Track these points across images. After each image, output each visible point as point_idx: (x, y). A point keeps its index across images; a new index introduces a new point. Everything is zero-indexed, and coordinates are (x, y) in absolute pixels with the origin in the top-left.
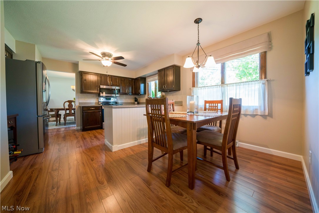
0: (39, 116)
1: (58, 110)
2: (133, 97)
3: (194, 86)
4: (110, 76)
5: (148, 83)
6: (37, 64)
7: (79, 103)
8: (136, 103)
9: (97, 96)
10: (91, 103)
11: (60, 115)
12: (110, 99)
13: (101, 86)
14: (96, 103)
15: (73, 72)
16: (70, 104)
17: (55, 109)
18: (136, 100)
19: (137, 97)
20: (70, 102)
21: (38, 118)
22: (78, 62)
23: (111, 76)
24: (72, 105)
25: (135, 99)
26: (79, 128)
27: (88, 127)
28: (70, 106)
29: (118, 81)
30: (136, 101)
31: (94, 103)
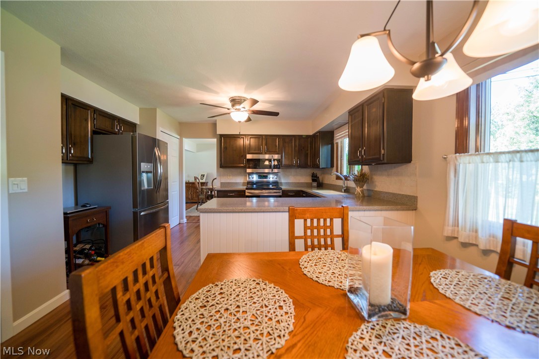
2: (309, 171)
3: (461, 146)
4: (264, 137)
5: (337, 143)
7: (221, 183)
8: (315, 184)
10: (236, 183)
12: (266, 177)
13: (247, 155)
14: (245, 183)
15: (214, 137)
18: (315, 178)
19: (316, 171)
22: (216, 120)
23: (266, 136)
25: (312, 176)
29: (279, 144)
30: (314, 180)
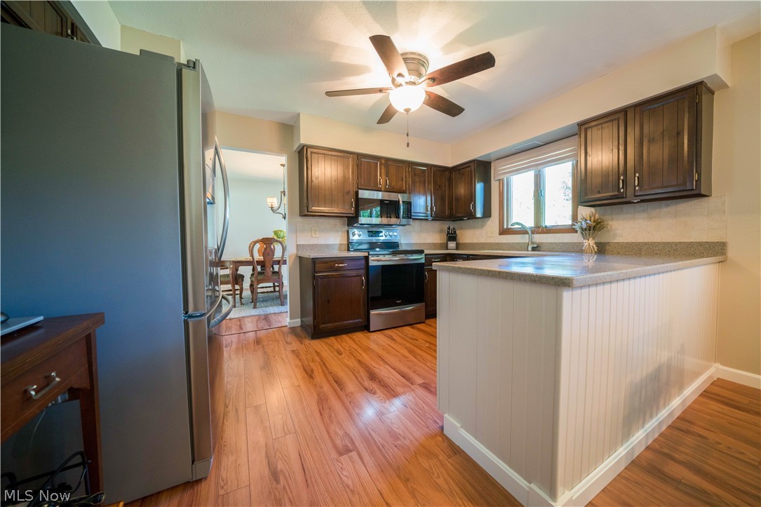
0: (191, 316)
1: (238, 264)
4: (383, 162)
5: (501, 180)
6: (185, 71)
7: (298, 246)
8: (453, 245)
9: (344, 224)
10: (327, 246)
11: (242, 277)
12: (380, 233)
13: (360, 191)
14: (341, 244)
15: (280, 152)
16: (268, 249)
17: (230, 262)
18: (454, 235)
20: (267, 242)
21: (186, 323)
22: (299, 115)
23: (387, 160)
24: (273, 252)
25: (449, 232)
26: (297, 322)
27: (328, 325)
28: (268, 252)
29: (406, 177)
30: (451, 239)
31: (337, 247)
